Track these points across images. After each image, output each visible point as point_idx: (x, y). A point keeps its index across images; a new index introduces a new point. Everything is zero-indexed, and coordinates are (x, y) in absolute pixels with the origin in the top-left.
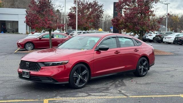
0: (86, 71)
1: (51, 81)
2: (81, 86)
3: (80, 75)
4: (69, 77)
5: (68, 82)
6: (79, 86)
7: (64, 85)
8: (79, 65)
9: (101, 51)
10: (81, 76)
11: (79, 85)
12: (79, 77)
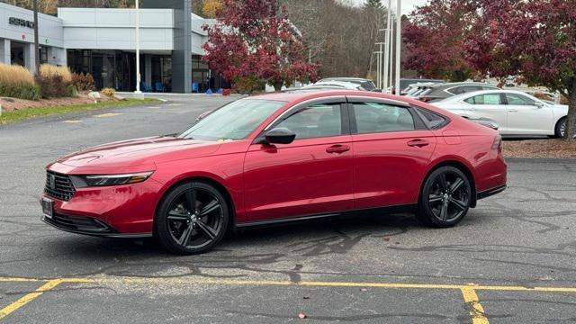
0: (214, 202)
1: (100, 230)
2: (196, 247)
3: (193, 216)
4: (152, 220)
5: (150, 235)
6: (189, 247)
7: (141, 243)
8: (189, 184)
9: (277, 145)
10: (197, 217)
11: (187, 244)
12: (190, 220)
